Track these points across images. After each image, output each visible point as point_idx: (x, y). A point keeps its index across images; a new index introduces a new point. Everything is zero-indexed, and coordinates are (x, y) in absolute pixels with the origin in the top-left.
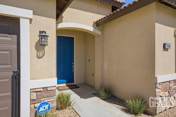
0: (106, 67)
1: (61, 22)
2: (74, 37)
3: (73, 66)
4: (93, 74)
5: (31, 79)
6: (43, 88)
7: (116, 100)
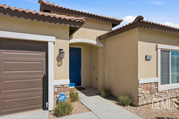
0: (106, 73)
1: (72, 38)
2: (82, 47)
3: (80, 72)
4: (97, 78)
5: (54, 79)
6: (61, 85)
7: (114, 98)
